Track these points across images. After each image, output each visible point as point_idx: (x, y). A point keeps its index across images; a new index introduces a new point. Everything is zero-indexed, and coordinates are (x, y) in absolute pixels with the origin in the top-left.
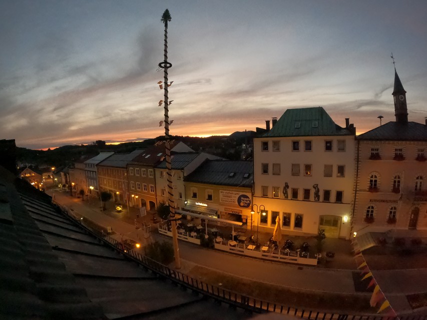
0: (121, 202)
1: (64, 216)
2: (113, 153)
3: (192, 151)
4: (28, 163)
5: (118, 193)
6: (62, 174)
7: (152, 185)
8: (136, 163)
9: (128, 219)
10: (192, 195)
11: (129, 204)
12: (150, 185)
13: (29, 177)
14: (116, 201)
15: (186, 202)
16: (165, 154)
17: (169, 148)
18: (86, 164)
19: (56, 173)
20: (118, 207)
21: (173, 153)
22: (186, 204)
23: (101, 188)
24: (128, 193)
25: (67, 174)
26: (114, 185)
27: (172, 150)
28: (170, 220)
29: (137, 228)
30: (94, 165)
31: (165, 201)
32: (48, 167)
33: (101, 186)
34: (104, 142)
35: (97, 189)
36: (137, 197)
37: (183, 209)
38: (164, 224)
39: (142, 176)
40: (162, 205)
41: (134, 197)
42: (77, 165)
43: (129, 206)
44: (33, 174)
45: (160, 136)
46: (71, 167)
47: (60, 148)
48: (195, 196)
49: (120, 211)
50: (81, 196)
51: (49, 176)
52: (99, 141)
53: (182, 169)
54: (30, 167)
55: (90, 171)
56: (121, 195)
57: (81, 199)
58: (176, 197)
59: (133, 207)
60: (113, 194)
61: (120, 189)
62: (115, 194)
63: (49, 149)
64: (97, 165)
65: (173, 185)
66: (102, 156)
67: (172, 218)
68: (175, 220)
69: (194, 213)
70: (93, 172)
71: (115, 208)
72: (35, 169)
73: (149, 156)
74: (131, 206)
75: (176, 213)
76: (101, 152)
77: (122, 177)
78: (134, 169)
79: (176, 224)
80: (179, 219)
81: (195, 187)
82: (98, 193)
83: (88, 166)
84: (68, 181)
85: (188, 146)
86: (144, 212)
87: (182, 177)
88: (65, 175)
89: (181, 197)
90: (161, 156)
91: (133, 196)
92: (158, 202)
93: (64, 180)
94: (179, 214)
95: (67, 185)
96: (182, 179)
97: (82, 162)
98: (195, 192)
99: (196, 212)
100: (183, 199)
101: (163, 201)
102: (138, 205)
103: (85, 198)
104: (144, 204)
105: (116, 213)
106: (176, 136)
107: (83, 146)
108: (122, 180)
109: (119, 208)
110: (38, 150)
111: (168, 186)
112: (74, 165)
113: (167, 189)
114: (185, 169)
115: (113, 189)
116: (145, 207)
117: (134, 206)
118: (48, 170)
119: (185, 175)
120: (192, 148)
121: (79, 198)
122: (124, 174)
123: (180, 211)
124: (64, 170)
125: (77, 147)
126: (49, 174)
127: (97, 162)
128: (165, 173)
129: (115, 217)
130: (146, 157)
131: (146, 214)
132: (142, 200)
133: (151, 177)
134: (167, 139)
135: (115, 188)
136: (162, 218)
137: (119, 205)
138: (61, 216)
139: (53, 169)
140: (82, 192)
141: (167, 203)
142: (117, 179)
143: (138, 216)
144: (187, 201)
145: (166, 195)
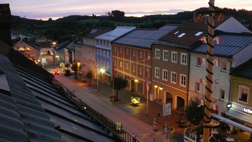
0: (139, 93)
1: (68, 98)
2: (135, 28)
3: (248, 31)
4: (23, 34)
5: (136, 81)
6: (66, 50)
7: (184, 75)
8: (164, 43)
9: (145, 117)
10: (240, 96)
11: (149, 97)
12: (181, 75)
13: (23, 51)
14: (133, 90)
15: (229, 106)
16: (206, 33)
17: (213, 26)
18: (98, 40)
19: (58, 49)
20: (134, 99)
21: (218, 33)
22: (229, 109)
23: (116, 72)
24: (150, 83)
25: (73, 52)
26: (132, 69)
27: (218, 28)
28: (202, 127)
29: (156, 130)
30: (108, 41)
31: (200, 98)
32: (49, 40)
33: (115, 69)
34: (123, 13)
35: (110, 73)
36: (161, 89)
37: (224, 115)
38: (193, 131)
39: (172, 61)
40: (195, 104)
41: (157, 89)
42: (86, 41)
43: (149, 100)
44: (28, 49)
45: (201, 9)
46: (79, 42)
47: (65, 18)
48: (244, 98)
49: (136, 105)
50: (88, 80)
51: (49, 52)
52: (116, 11)
53: (231, 57)
54: (25, 40)
55: (103, 50)
56: (140, 84)
57: (88, 84)
58: (215, 95)
59: (154, 101)
60: (130, 82)
61: (140, 76)
62: (133, 81)
63: (50, 19)
64: (112, 42)
65: (213, 78)
66: (119, 31)
67: (205, 124)
68: (211, 127)
69: (238, 122)
70: (106, 50)
71: (131, 100)
72: (32, 43)
73: (183, 34)
74: (151, 99)
75: (212, 118)
76: (119, 25)
77: (144, 61)
78: (162, 52)
79: (210, 135)
80: (215, 127)
81: (246, 85)
82: (110, 77)
83: (99, 43)
84: (73, 59)
85: (243, 24)
86: (167, 109)
87: (228, 68)
88: (70, 52)
89: (223, 97)
90: (201, 36)
91: (156, 87)
92: (189, 98)
93: (67, 58)
94: (217, 120)
95: (71, 65)
96: (228, 71)
97: (92, 37)
98: (245, 92)
99: (242, 123)
100: (226, 100)
101: (197, 99)
102: (161, 100)
103: (93, 83)
104: (169, 100)
105: (131, 107)
106: (225, 9)
107: (94, 17)
108: (144, 65)
109: (135, 101)
110: (36, 20)
111: (207, 78)
112: (82, 41)
113: (205, 82)
114: (234, 57)
115: (130, 75)
116: (170, 104)
117: (156, 100)
118: (48, 45)
119: (234, 66)
120: (249, 28)
121: (84, 82)
122: (146, 57)
123: (219, 117)
124: (69, 46)
125: (86, 17)
126: (49, 49)
127: (112, 39)
128: (204, 60)
129: (127, 111)
130: (180, 36)
131: (170, 113)
132: (167, 93)
133: (184, 64)
134: (212, 12)
135: (134, 74)
136: (192, 122)
137: (136, 96)
138: (64, 98)
139: (54, 43)
140: (90, 75)
141: (202, 101)
142: (137, 63)
143: (159, 115)
144: (231, 104)
145: (203, 91)
